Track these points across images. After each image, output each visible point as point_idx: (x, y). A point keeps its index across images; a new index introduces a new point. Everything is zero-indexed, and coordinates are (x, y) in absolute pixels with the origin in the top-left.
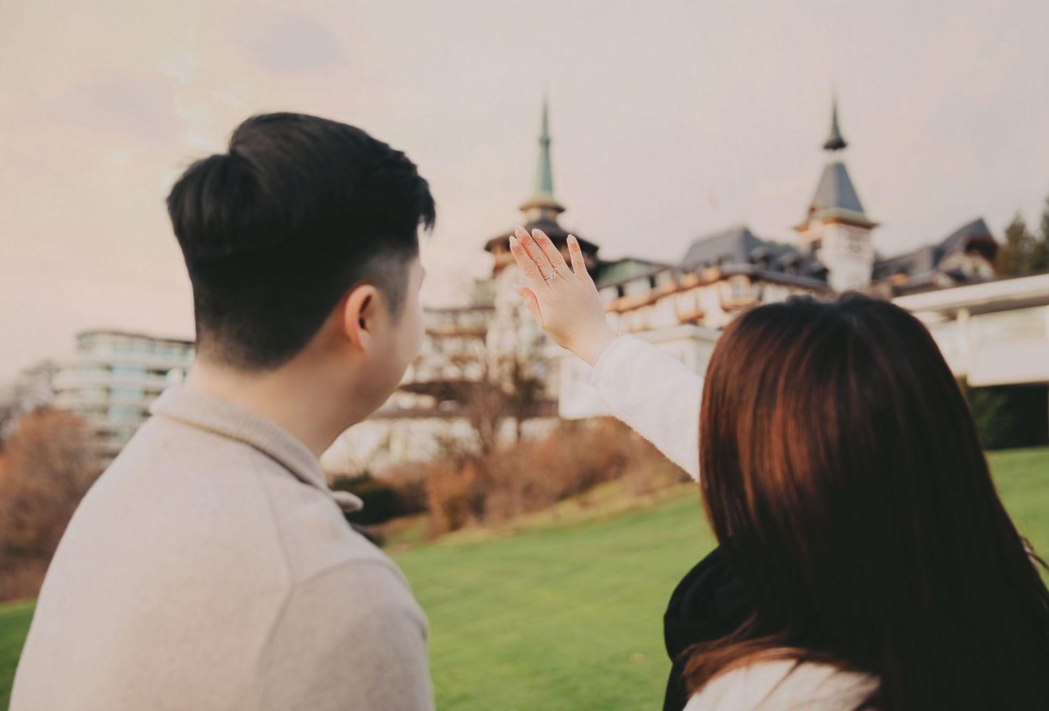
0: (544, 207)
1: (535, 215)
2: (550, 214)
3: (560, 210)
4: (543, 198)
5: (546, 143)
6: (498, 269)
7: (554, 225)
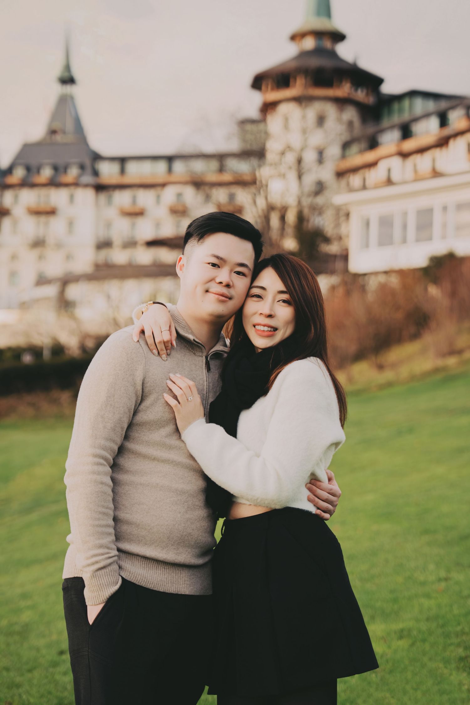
0: (318, 34)
1: (309, 43)
2: (327, 44)
3: (339, 37)
4: (321, 24)
6: (267, 107)
7: (333, 54)
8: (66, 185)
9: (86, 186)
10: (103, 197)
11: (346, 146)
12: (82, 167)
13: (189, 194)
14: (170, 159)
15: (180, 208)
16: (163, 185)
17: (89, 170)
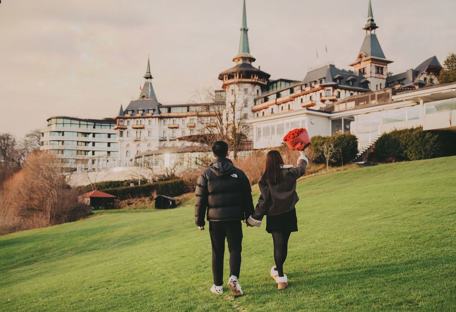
0: (244, 58)
1: (241, 62)
3: (253, 60)
4: (245, 54)
5: (245, 30)
6: (225, 86)
7: (250, 66)
8: (148, 117)
9: (155, 117)
10: (162, 121)
11: (255, 101)
12: (154, 110)
13: (196, 119)
14: (188, 106)
15: (192, 125)
16: (186, 117)
17: (157, 111)
